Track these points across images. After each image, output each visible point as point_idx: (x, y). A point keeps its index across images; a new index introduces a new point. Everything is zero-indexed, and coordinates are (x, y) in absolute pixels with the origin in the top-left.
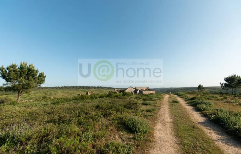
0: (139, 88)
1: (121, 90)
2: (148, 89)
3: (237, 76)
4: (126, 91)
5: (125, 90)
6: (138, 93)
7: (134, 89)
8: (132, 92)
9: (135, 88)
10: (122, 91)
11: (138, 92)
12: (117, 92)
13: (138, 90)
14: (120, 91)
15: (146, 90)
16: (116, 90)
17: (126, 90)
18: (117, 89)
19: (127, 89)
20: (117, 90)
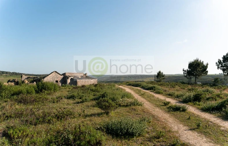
0: (70, 73)
1: (34, 78)
2: (86, 77)
3: (200, 61)
4: (46, 80)
5: (44, 78)
6: (69, 84)
7: (62, 77)
8: (57, 81)
9: (64, 74)
10: (37, 79)
11: (69, 81)
12: (27, 82)
13: (68, 78)
14: (32, 79)
15: (82, 78)
16: (24, 77)
17: (46, 77)
18: (26, 75)
19: (48, 75)
20: (27, 77)
